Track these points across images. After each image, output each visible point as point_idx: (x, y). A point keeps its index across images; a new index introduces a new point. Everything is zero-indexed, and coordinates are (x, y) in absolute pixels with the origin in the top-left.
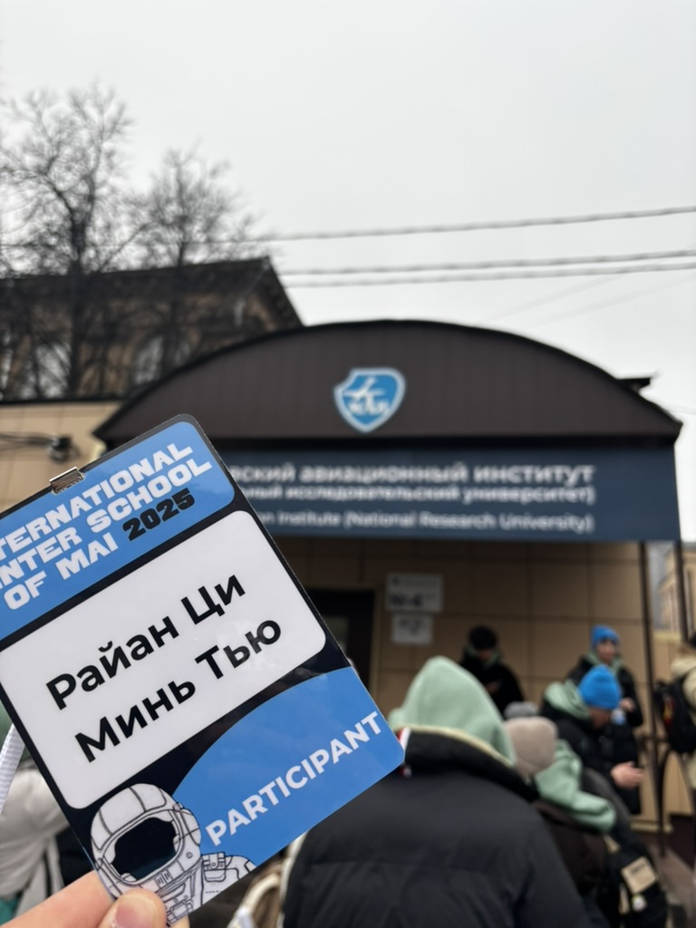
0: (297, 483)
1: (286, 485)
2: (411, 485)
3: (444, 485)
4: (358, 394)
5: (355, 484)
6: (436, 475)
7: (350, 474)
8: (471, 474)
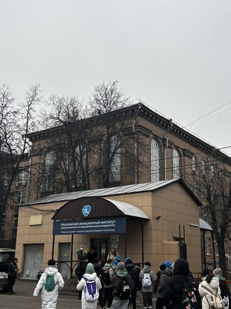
0: (79, 225)
1: (77, 226)
2: (93, 225)
3: (97, 225)
4: (85, 210)
5: (86, 225)
6: (96, 223)
7: (85, 224)
8: (100, 223)
